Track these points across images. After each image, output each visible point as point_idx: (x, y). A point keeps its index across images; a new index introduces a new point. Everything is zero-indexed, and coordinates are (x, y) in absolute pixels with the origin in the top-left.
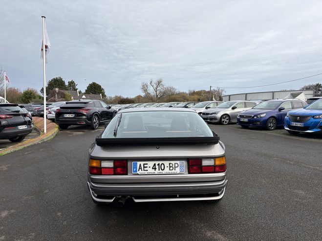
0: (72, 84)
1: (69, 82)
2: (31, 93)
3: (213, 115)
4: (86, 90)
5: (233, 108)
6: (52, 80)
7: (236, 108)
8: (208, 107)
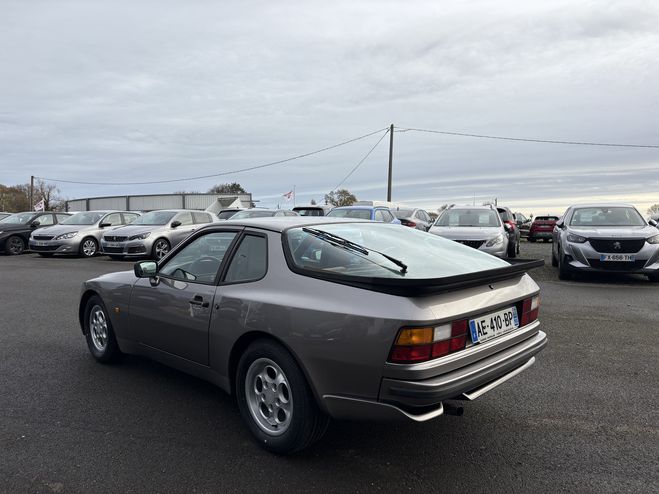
3: (136, 240)
5: (175, 225)
7: (180, 224)
8: (104, 222)
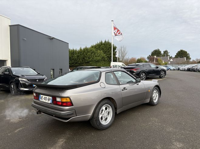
0: (166, 52)
1: (164, 52)
2: (140, 60)
4: (175, 56)
6: (153, 51)
